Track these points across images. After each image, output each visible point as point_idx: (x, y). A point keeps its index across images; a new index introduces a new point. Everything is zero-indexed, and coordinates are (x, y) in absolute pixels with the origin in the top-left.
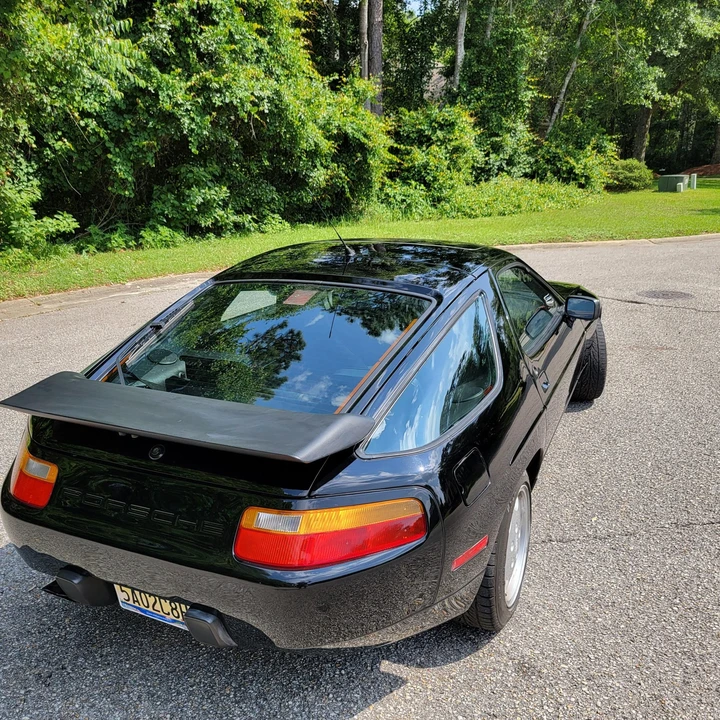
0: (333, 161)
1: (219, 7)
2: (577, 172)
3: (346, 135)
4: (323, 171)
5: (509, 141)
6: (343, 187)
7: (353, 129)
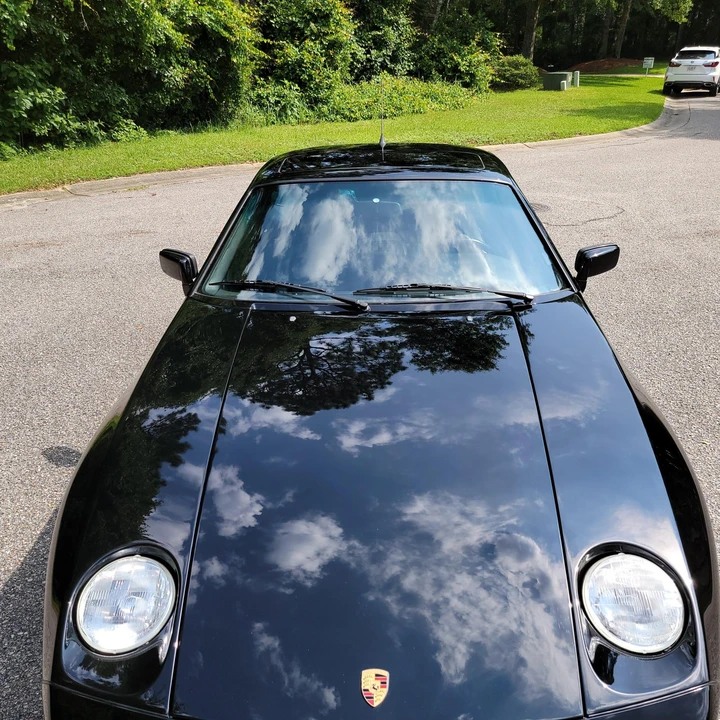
0: (191, 57)
2: (462, 70)
3: (203, 26)
4: (179, 69)
5: (392, 35)
6: (206, 87)
7: (211, 20)
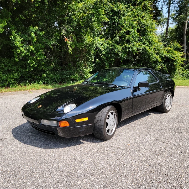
0: (163, 64)
1: (131, 31)
3: (167, 57)
4: (159, 66)
6: (166, 70)
7: (170, 56)
